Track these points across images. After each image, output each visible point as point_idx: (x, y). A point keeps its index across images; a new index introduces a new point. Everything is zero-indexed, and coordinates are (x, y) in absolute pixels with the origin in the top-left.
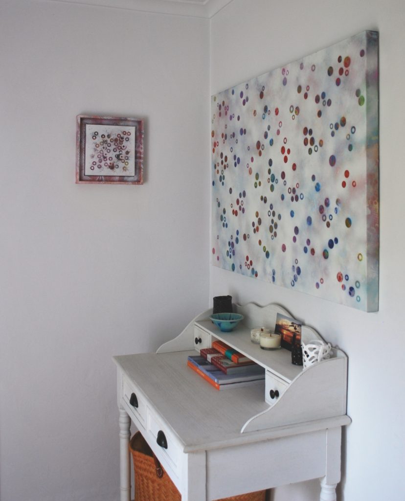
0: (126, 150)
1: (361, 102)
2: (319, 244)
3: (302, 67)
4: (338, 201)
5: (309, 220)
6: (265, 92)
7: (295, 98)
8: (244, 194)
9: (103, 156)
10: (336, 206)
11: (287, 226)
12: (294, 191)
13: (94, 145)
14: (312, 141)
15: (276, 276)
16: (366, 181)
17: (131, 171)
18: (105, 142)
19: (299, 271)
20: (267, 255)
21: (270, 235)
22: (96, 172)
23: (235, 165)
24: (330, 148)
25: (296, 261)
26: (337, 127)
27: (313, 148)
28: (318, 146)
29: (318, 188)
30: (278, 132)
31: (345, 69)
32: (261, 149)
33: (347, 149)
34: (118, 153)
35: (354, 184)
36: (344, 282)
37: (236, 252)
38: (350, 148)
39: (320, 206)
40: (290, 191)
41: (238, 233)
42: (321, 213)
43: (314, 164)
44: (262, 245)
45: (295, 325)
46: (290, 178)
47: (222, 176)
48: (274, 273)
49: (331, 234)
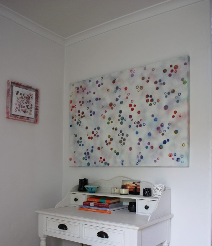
0: (31, 104)
1: (184, 83)
2: (156, 143)
3: (145, 69)
4: (169, 124)
5: (150, 134)
6: (116, 81)
7: (140, 82)
8: (99, 128)
9: (21, 105)
10: (168, 126)
11: (132, 140)
12: (138, 123)
13: (17, 98)
14: (152, 100)
15: (124, 163)
16: (187, 114)
17: (33, 116)
18: (22, 97)
19: (142, 157)
20: (118, 154)
21: (120, 144)
22: (17, 113)
23: (91, 115)
24: (164, 102)
25: (140, 153)
26: (169, 93)
27: (152, 103)
28: (156, 102)
29: (156, 120)
30: (127, 98)
31: (174, 70)
32: (113, 106)
33: (175, 103)
34: (27, 104)
35: (180, 116)
36: (173, 156)
37: (91, 157)
38: (178, 101)
39: (157, 127)
40: (135, 123)
41: (93, 147)
42: (158, 130)
43: (153, 109)
44: (114, 150)
45: (135, 183)
46: (136, 117)
47: (79, 122)
48: (123, 161)
49: (164, 138)
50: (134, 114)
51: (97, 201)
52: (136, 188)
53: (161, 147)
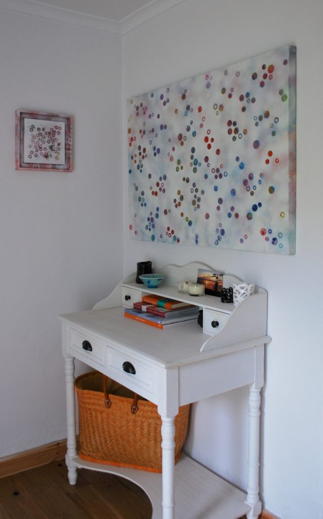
0: (58, 142)
1: (284, 98)
2: (243, 209)
3: (226, 73)
4: (261, 175)
5: (233, 192)
6: (187, 95)
7: (219, 98)
8: (165, 177)
9: (39, 146)
10: (260, 179)
11: (209, 201)
12: (218, 170)
13: (31, 137)
14: (236, 131)
15: (198, 240)
16: (288, 158)
17: (62, 160)
18: (40, 134)
19: (223, 232)
20: (190, 223)
21: (193, 207)
22: (34, 160)
23: (155, 155)
24: (254, 134)
25: (220, 225)
26: (261, 118)
27: (237, 136)
28: (243, 134)
29: (242, 166)
30: (202, 126)
31: (269, 74)
32: (183, 140)
33: (270, 136)
34: (51, 144)
35: (277, 161)
36: (267, 235)
37: (155, 225)
38: (274, 134)
39: (244, 180)
40: (213, 171)
41: (158, 209)
42: (245, 185)
43: (238, 148)
44: (185, 216)
45: (216, 276)
46: (214, 162)
47: (140, 165)
48: (197, 237)
49: (254, 201)
50: (211, 153)
51: (154, 303)
52: (217, 284)
53: (249, 217)
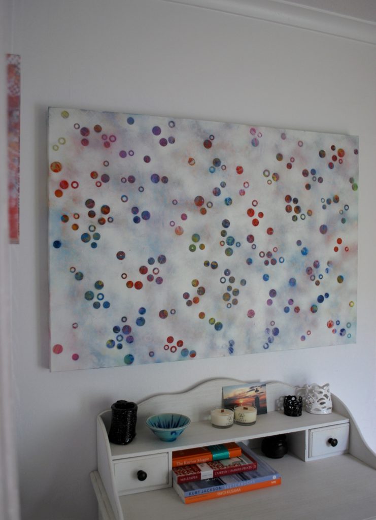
1: (355, 187)
2: (304, 302)
3: (283, 136)
4: (329, 263)
5: (292, 282)
6: (214, 143)
7: (272, 164)
8: (162, 259)
10: (327, 267)
11: (255, 294)
12: (270, 255)
14: (298, 209)
15: (234, 347)
19: (276, 332)
20: (218, 327)
21: (224, 304)
23: (136, 220)
24: (321, 217)
25: (272, 323)
26: (329, 202)
27: (298, 216)
28: (307, 215)
29: (305, 252)
30: (242, 193)
31: (338, 158)
32: (204, 206)
33: (340, 223)
35: (347, 249)
36: (335, 327)
38: (343, 221)
39: (307, 268)
40: (262, 255)
41: (143, 311)
42: (309, 274)
43: (298, 230)
44: (208, 317)
45: (255, 388)
46: (263, 242)
47: (91, 234)
48: (231, 344)
49: (318, 291)
50: (259, 233)
52: (257, 399)
53: (313, 309)
